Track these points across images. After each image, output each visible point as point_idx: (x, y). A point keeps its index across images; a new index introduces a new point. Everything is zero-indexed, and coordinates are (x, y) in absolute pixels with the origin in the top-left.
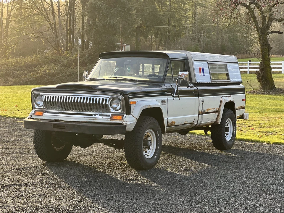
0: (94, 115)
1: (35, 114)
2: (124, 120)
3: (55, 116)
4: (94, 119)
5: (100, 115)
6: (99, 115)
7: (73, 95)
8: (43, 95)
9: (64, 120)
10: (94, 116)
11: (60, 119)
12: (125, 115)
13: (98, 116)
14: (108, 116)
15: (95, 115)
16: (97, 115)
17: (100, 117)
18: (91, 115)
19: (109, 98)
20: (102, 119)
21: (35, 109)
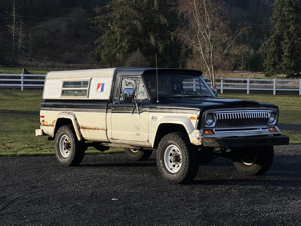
1: (205, 133)
2: (278, 131)
4: (259, 132)
5: (262, 129)
6: (261, 129)
8: (217, 113)
10: (258, 130)
11: (234, 136)
14: (267, 128)
15: (259, 129)
17: (263, 130)
18: (256, 129)
19: (269, 112)
20: (264, 132)
21: (203, 128)
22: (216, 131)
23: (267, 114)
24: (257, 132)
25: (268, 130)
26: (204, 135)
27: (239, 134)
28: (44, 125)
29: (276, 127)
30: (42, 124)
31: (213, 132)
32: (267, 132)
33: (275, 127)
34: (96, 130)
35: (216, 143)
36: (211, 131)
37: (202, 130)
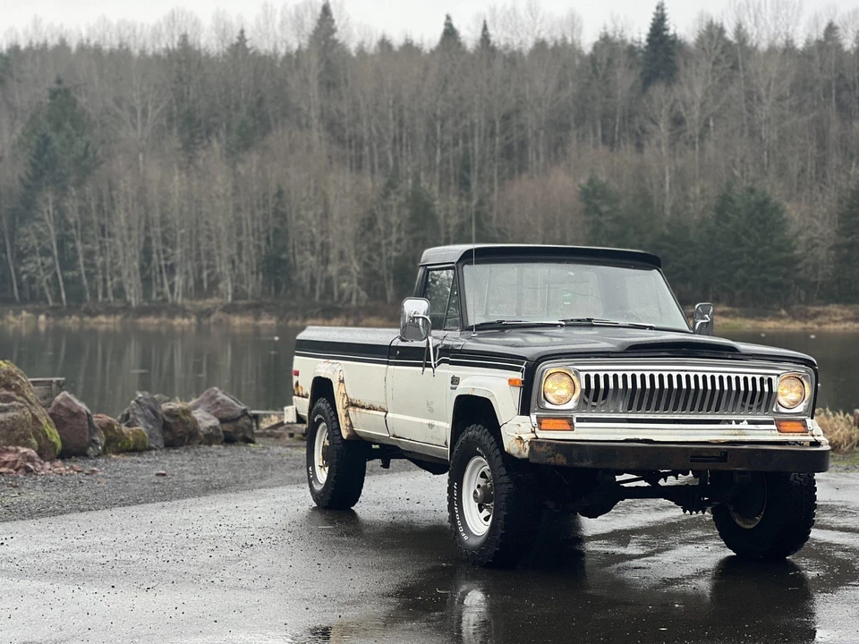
0: (733, 422)
1: (543, 427)
2: (814, 433)
3: (618, 431)
4: (736, 432)
5: (750, 422)
6: (746, 422)
8: (581, 371)
9: (655, 439)
10: (734, 426)
11: (641, 437)
13: (744, 425)
14: (771, 423)
15: (738, 422)
16: (742, 421)
17: (752, 427)
18: (729, 422)
19: (778, 375)
20: (757, 432)
21: (537, 411)
22: (579, 420)
23: (770, 380)
24: (729, 432)
25: (774, 427)
26: (537, 430)
27: (659, 434)
28: (298, 395)
29: (809, 421)
30: (296, 393)
31: (571, 424)
32: (769, 432)
33: (804, 420)
34: (372, 412)
35: (558, 455)
36: (565, 421)
37: (533, 417)
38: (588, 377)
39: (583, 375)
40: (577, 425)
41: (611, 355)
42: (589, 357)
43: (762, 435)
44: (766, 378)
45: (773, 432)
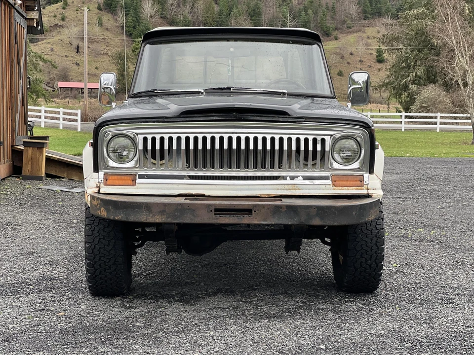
0: (288, 178)
1: (108, 182)
2: (369, 187)
3: (175, 186)
4: (290, 187)
5: (305, 178)
6: (301, 178)
7: (233, 133)
8: (137, 134)
9: (207, 193)
10: (288, 181)
12: (366, 175)
13: (299, 181)
14: (326, 178)
15: (292, 178)
16: (297, 177)
17: (307, 182)
18: (284, 178)
19: (331, 136)
20: (311, 187)
21: (104, 169)
22: (142, 177)
24: (283, 187)
25: (329, 182)
26: (102, 185)
31: (134, 180)
32: (323, 187)
33: (362, 175)
35: (102, 209)
36: (129, 178)
37: (101, 174)
38: (145, 139)
39: (141, 137)
40: (138, 181)
41: (166, 120)
42: (147, 122)
43: (315, 189)
44: (319, 138)
45: (328, 186)
